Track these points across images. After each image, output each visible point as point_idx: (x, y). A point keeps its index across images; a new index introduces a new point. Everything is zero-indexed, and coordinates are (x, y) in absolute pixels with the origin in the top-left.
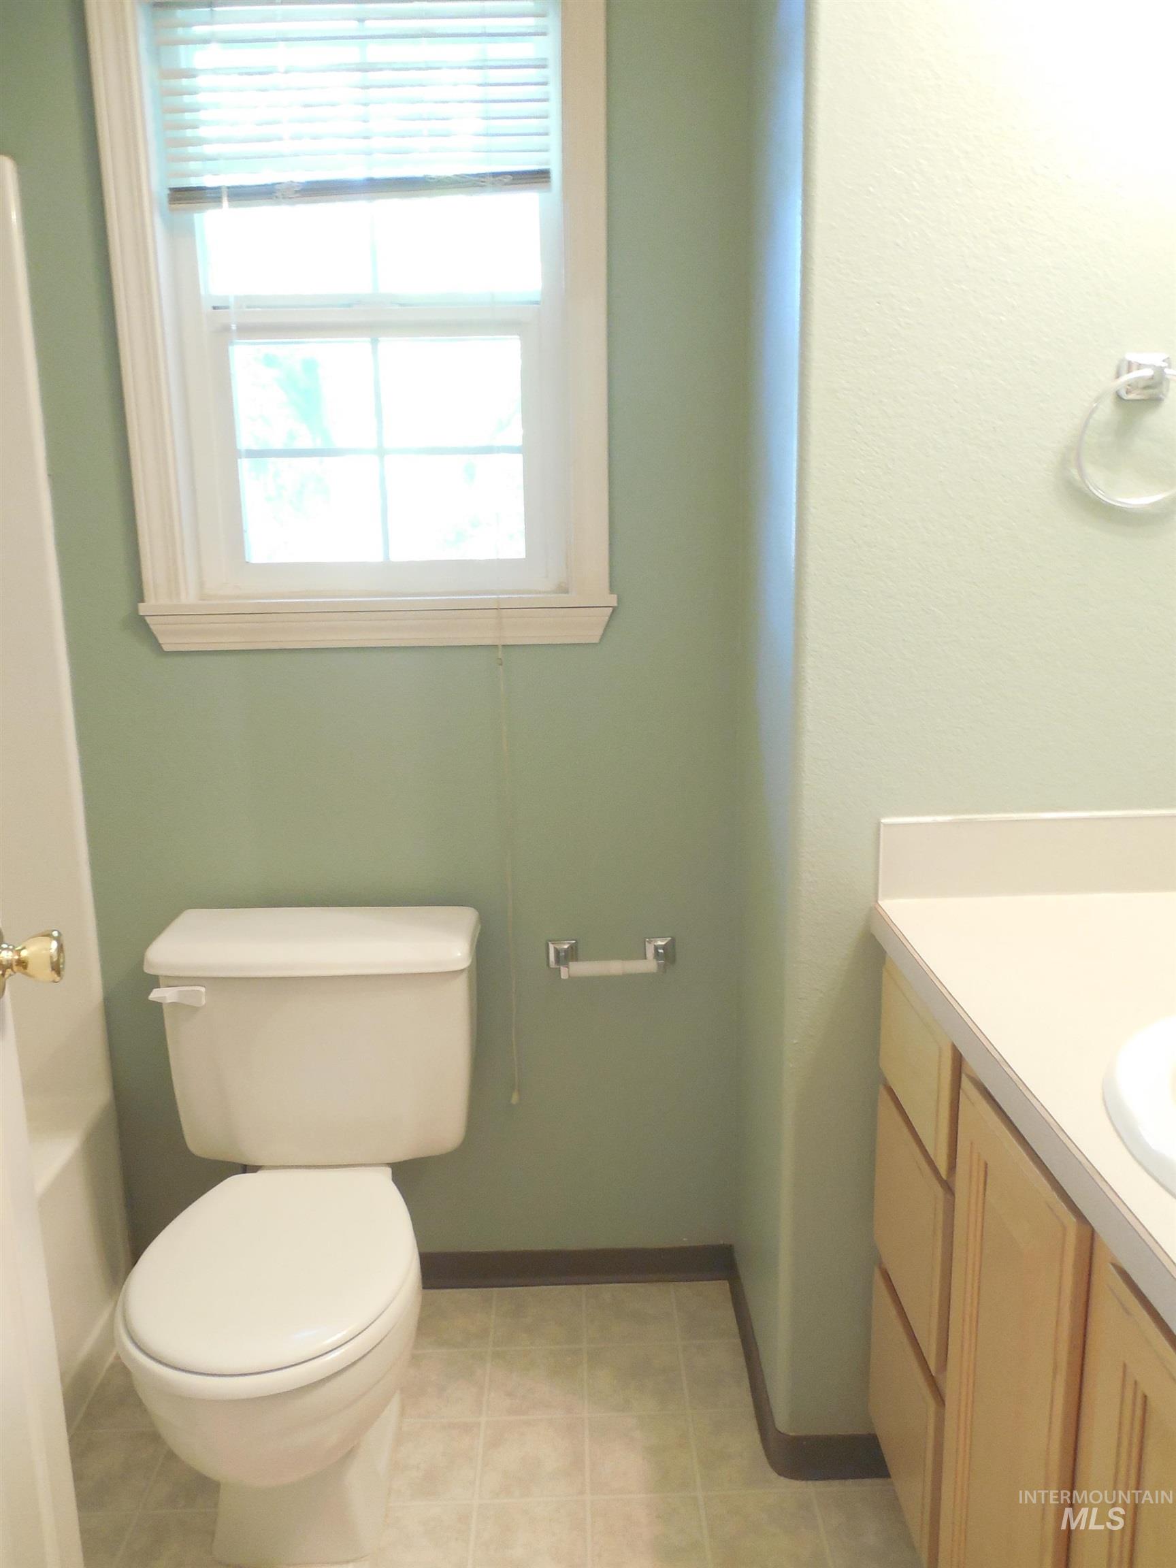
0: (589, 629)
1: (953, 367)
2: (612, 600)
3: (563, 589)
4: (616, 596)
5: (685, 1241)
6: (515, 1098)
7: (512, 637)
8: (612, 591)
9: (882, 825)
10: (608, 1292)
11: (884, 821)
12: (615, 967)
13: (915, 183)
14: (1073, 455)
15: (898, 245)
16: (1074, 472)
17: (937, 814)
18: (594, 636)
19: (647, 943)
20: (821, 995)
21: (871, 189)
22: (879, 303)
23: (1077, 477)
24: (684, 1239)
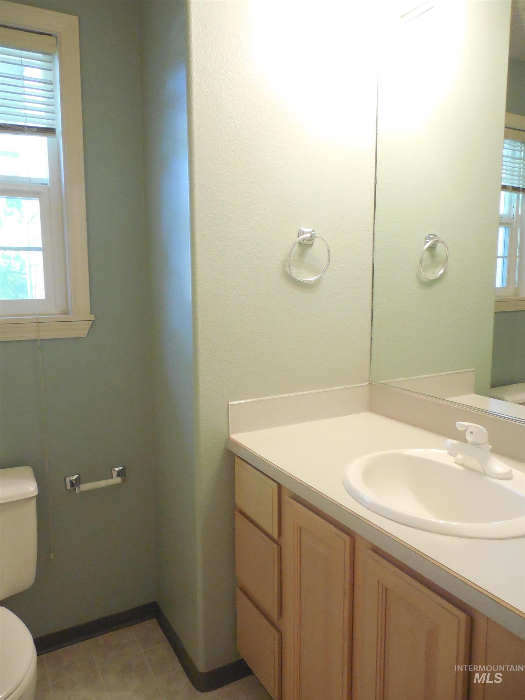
0: (82, 330)
1: (245, 229)
2: (92, 317)
3: (66, 313)
4: (94, 316)
5: (135, 605)
6: (52, 556)
7: (44, 335)
8: (91, 314)
9: (230, 405)
10: (101, 639)
11: (230, 403)
12: (102, 484)
13: (230, 160)
14: (287, 263)
15: (225, 182)
16: (288, 269)
17: (248, 399)
18: (84, 333)
19: (113, 471)
20: (210, 478)
21: (214, 160)
22: (219, 203)
23: (288, 270)
24: (135, 604)
